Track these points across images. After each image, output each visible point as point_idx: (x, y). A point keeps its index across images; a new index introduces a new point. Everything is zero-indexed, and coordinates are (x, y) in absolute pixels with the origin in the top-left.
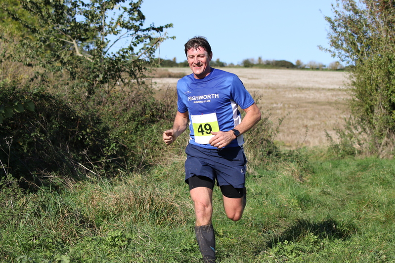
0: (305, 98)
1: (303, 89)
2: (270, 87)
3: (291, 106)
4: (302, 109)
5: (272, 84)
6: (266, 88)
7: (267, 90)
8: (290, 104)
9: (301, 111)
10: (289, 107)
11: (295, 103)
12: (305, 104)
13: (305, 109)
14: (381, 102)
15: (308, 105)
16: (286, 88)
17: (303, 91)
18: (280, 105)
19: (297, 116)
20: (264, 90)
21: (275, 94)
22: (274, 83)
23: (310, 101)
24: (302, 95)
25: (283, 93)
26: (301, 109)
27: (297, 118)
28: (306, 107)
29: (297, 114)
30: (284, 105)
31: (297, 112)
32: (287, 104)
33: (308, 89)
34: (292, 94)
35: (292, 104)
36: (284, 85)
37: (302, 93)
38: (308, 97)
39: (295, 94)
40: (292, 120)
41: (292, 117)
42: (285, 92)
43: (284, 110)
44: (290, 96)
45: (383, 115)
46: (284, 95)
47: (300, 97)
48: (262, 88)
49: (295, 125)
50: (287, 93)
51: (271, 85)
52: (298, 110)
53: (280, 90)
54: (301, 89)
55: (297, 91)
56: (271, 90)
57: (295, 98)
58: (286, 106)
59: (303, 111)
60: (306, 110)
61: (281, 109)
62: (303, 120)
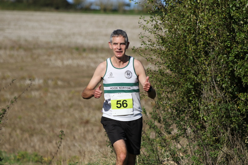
0: (88, 67)
1: (84, 50)
2: (20, 47)
3: (60, 83)
5: (26, 41)
6: (12, 48)
7: (15, 53)
8: (58, 79)
10: (56, 86)
11: (68, 77)
14: (216, 77)
16: (52, 48)
17: (84, 55)
18: (38, 82)
19: (70, 103)
20: (8, 52)
21: (29, 59)
22: (30, 39)
24: (82, 62)
25: (46, 57)
26: (78, 89)
29: (70, 99)
30: (45, 81)
31: (71, 95)
32: (52, 80)
34: (62, 60)
35: (63, 80)
36: (48, 43)
37: (83, 58)
39: (68, 59)
40: (61, 111)
41: (60, 104)
42: (49, 55)
43: (46, 91)
44: (59, 63)
46: (47, 62)
47: (78, 66)
48: (5, 48)
49: (65, 121)
50: (53, 57)
51: (23, 42)
52: (73, 90)
53: (40, 51)
54: (80, 50)
55: (72, 53)
56: (22, 53)
57: (69, 67)
58: (50, 82)
61: (39, 88)
62: (82, 111)
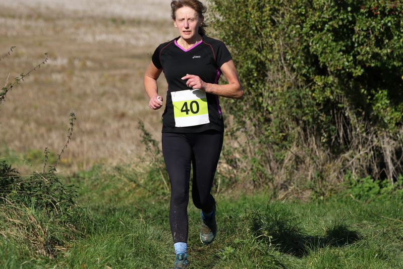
0: (127, 44)
1: (123, 22)
2: (40, 16)
3: (89, 64)
4: (117, 72)
5: (47, 8)
6: (29, 17)
7: (32, 23)
8: (87, 58)
9: (114, 76)
10: (84, 68)
11: (100, 56)
12: (125, 61)
13: (124, 71)
14: (285, 53)
15: (131, 62)
16: (81, 19)
17: (123, 28)
18: (61, 62)
19: (101, 90)
20: (23, 23)
21: (51, 33)
22: (53, 6)
23: (139, 51)
24: (120, 38)
25: (72, 30)
26: (113, 72)
27: (103, 94)
28: (126, 67)
29: (102, 84)
30: (71, 62)
31: (103, 80)
32: (80, 60)
33: (137, 22)
34: (94, 34)
35: (93, 60)
36: (76, 12)
37: (121, 32)
38: (133, 42)
39: (101, 33)
40: (89, 100)
41: (88, 91)
42: (77, 28)
43: (71, 74)
44: (89, 38)
45: (289, 88)
46: (73, 37)
47: (114, 42)
48: (20, 17)
49: (94, 113)
50: (82, 30)
51: (43, 10)
52: (106, 74)
53: (65, 22)
54: (118, 22)
55: (107, 26)
56: (41, 23)
57: (102, 44)
58: (77, 63)
59: (117, 78)
60: (126, 75)
61: (62, 70)
62: (117, 100)
